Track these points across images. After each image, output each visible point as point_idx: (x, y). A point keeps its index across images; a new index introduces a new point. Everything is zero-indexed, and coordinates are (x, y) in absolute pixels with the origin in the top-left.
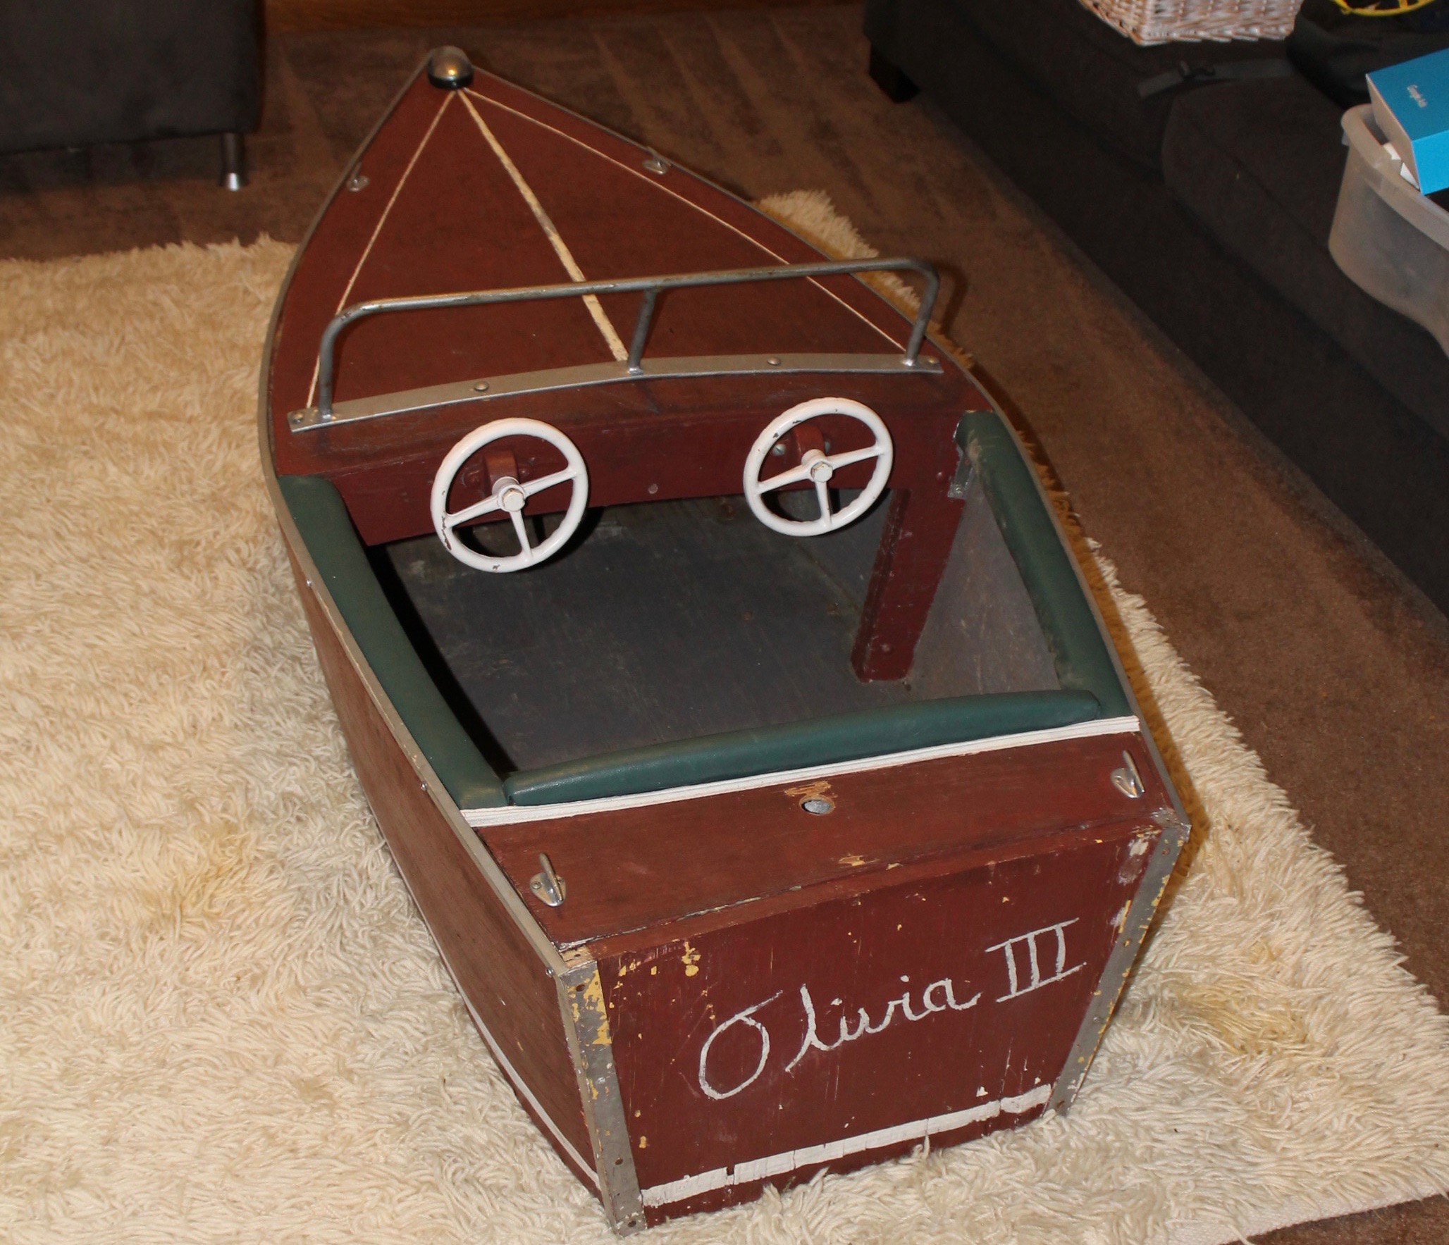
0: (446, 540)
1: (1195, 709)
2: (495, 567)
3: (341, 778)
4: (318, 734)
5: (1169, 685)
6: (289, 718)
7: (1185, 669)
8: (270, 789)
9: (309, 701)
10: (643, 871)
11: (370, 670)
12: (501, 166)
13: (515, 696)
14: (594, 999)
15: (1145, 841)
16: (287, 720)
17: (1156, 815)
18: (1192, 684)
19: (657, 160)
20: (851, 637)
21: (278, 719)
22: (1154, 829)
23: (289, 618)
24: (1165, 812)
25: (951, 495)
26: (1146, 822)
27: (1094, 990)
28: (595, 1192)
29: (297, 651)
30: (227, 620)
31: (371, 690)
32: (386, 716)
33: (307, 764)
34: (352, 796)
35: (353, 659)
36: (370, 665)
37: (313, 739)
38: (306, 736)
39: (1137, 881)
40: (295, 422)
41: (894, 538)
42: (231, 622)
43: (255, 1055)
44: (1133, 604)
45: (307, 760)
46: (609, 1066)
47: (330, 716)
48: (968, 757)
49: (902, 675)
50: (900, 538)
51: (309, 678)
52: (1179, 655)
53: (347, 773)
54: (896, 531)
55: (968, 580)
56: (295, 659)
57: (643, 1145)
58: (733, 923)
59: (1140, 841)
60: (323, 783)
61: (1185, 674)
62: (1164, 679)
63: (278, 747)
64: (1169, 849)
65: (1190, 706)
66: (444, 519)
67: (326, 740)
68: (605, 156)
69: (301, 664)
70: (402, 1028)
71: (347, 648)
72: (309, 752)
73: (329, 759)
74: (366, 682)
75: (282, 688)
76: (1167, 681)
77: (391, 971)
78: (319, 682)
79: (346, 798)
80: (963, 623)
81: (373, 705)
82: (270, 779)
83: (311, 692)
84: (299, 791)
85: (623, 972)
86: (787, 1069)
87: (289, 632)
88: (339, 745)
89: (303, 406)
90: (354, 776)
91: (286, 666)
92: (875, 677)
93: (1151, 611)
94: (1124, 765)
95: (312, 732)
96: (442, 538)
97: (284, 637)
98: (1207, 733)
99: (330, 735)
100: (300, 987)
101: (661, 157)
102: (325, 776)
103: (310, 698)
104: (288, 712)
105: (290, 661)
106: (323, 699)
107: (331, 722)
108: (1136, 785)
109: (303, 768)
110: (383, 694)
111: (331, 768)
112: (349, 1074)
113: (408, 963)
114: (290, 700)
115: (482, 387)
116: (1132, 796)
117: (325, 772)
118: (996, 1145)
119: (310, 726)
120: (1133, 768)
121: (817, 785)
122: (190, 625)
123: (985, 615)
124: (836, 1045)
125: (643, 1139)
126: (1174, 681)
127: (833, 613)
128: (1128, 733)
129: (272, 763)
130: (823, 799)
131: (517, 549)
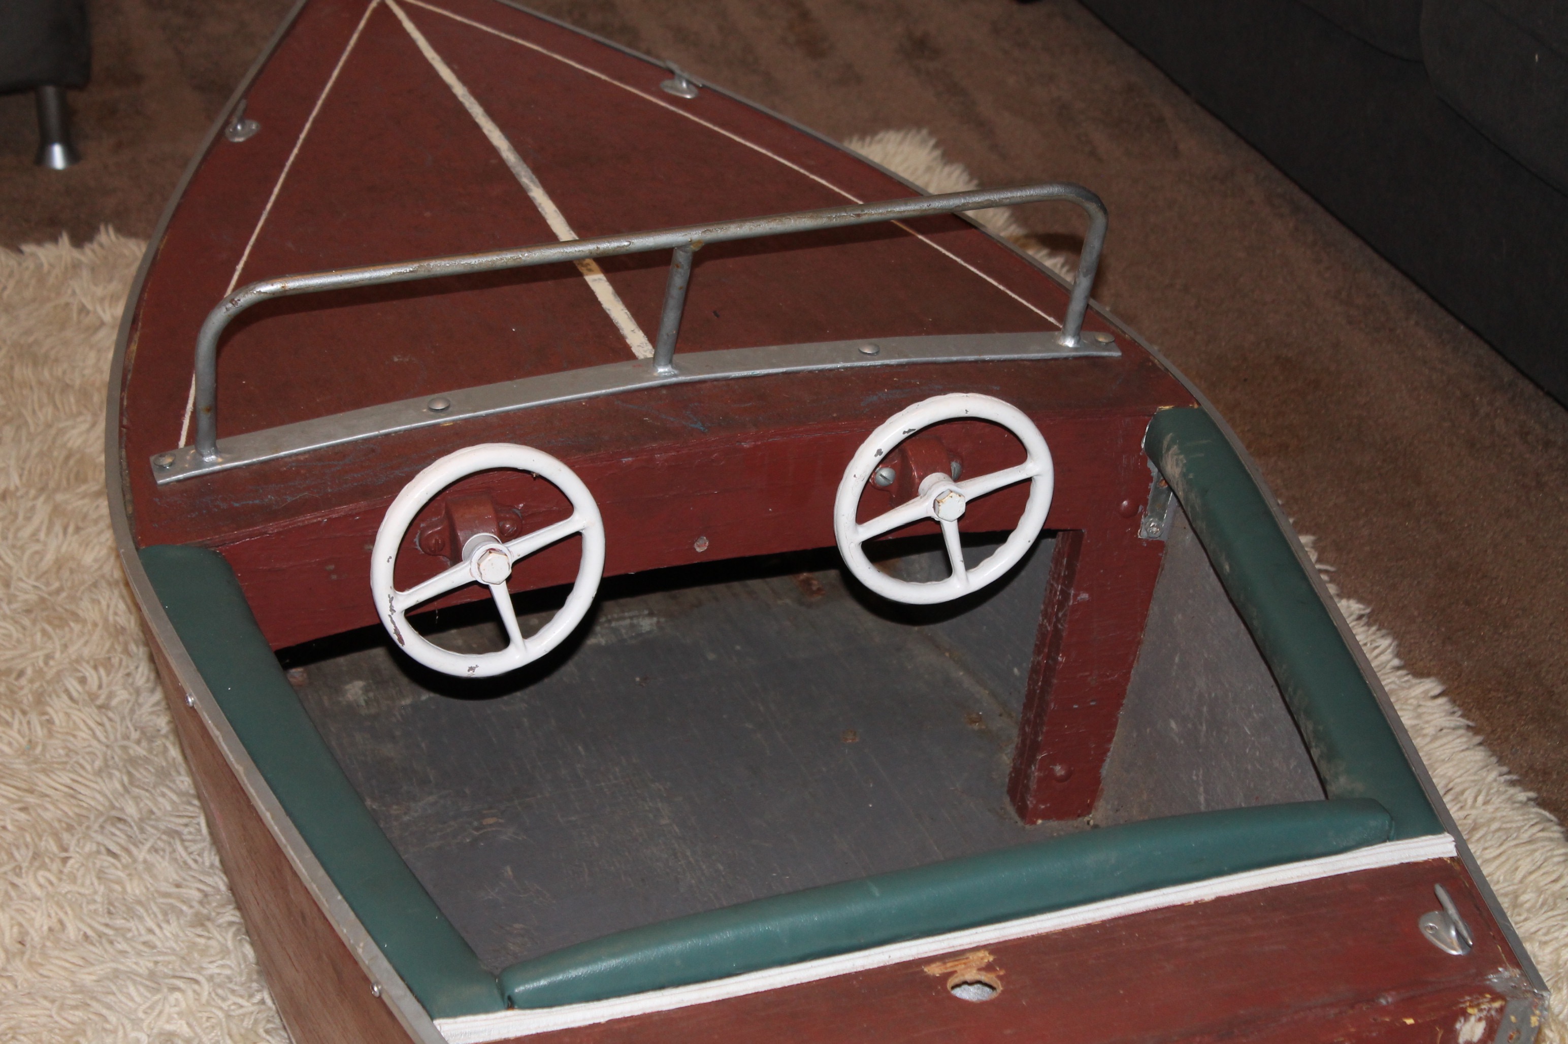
0: (397, 631)
1: (1531, 841)
2: (471, 669)
3: (248, 1006)
4: (213, 943)
5: (1490, 808)
6: (168, 922)
7: (1512, 783)
8: (141, 1030)
9: (197, 895)
11: (289, 822)
12: (454, 97)
13: (508, 871)
15: (1480, 1019)
16: (164, 925)
17: (1493, 979)
18: (1524, 804)
19: (681, 78)
20: (1006, 759)
21: (150, 924)
22: (1493, 1000)
23: (163, 775)
24: (1506, 974)
25: (1143, 534)
26: (1481, 990)
29: (176, 823)
30: (69, 782)
31: (290, 852)
32: (313, 888)
33: (196, 987)
34: (267, 1032)
35: (261, 807)
36: (289, 814)
37: (204, 952)
38: (193, 946)
40: (162, 468)
41: (1062, 604)
42: (75, 786)
44: (1426, 692)
45: (196, 982)
47: (231, 915)
48: (1199, 907)
49: (1088, 809)
50: (1071, 603)
51: (196, 861)
52: (1501, 761)
53: (258, 997)
54: (1065, 595)
55: (1177, 659)
56: (173, 833)
59: (1473, 1019)
60: (221, 1014)
61: (1512, 791)
62: (1480, 799)
63: (151, 965)
64: (1518, 1031)
65: (1525, 837)
66: (391, 600)
67: (225, 952)
68: (603, 77)
69: (182, 841)
71: (251, 791)
72: (200, 970)
73: (230, 979)
74: (282, 840)
75: (154, 877)
76: (1486, 803)
78: (212, 866)
79: (258, 1035)
80: (1173, 725)
81: (295, 874)
82: (141, 1015)
83: (201, 881)
84: (185, 1030)
87: (164, 795)
88: (245, 957)
89: (176, 446)
90: (269, 1002)
91: (161, 844)
92: (1045, 816)
93: (1453, 701)
94: (1441, 907)
95: (202, 941)
96: (390, 628)
97: (156, 802)
98: (1554, 877)
99: (230, 944)
101: (686, 75)
102: (225, 1005)
103: (199, 890)
104: (165, 914)
105: (164, 837)
106: (218, 890)
107: (231, 924)
108: (1458, 933)
109: (190, 993)
110: (309, 855)
111: (233, 991)
114: (167, 895)
115: (440, 406)
116: (1454, 953)
117: (224, 999)
119: (199, 931)
120: (1452, 910)
121: (971, 956)
122: (12, 793)
123: (1205, 709)
126: (1497, 801)
127: (976, 726)
128: (1440, 860)
129: (142, 990)
130: (983, 977)
131: (504, 640)
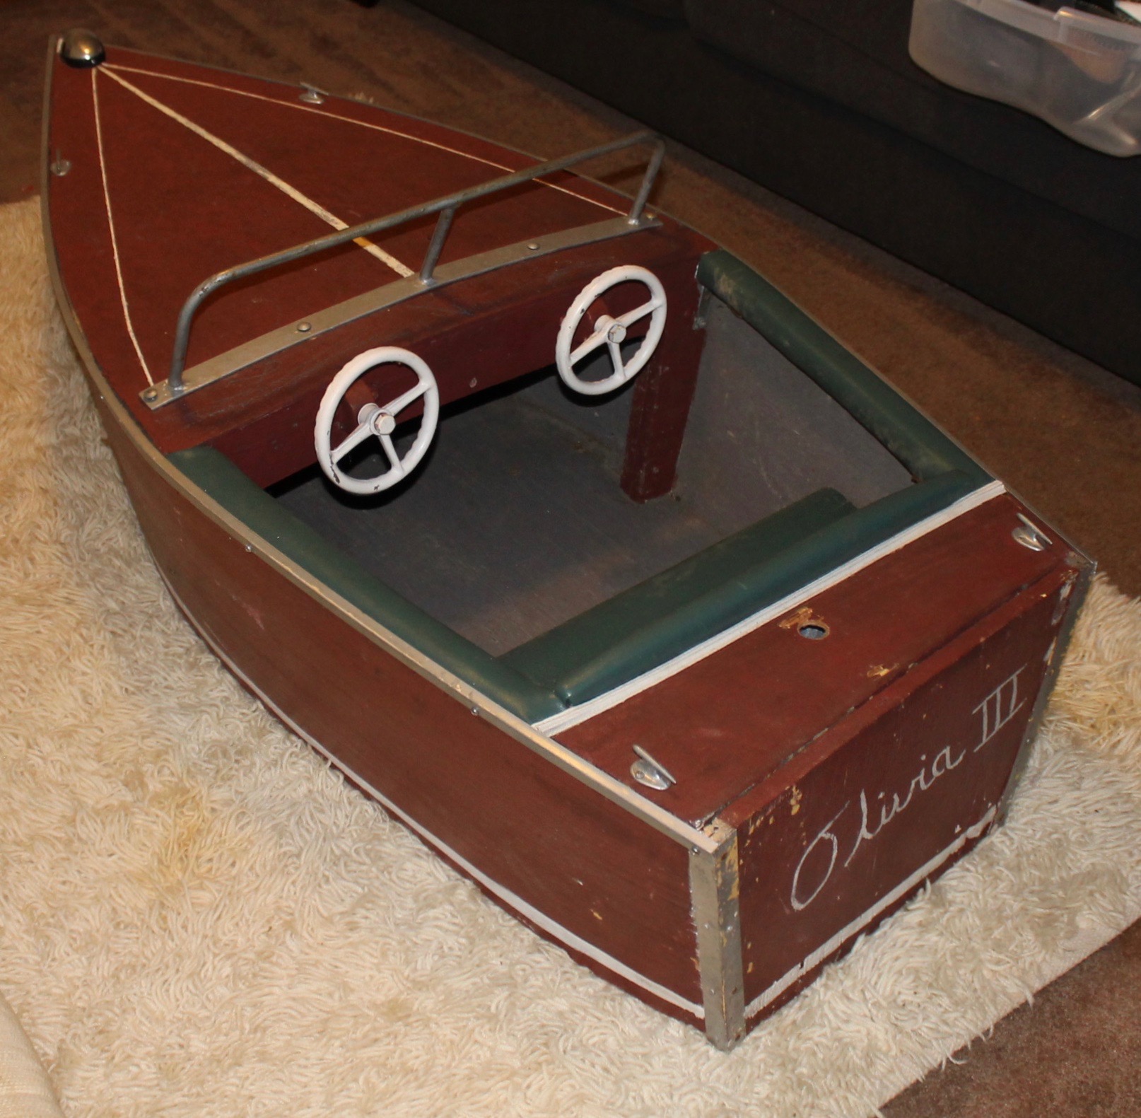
0: (335, 476)
2: (376, 488)
3: (251, 713)
4: (207, 678)
6: (173, 671)
8: (193, 742)
9: (182, 650)
10: (716, 733)
14: (732, 862)
15: (1069, 585)
16: (172, 674)
17: (1067, 561)
19: (312, 92)
21: (163, 673)
22: (1073, 573)
24: (1070, 556)
25: (695, 327)
26: (1064, 568)
27: (1029, 717)
30: (66, 595)
33: (216, 709)
37: (204, 684)
39: (1062, 620)
40: (150, 400)
42: (71, 597)
43: (320, 995)
45: (215, 705)
46: (736, 914)
48: (899, 553)
49: (667, 489)
50: (660, 374)
57: (750, 970)
58: (823, 758)
59: (1067, 585)
60: (237, 722)
63: (176, 700)
66: (329, 455)
67: (217, 682)
68: (263, 98)
70: (437, 926)
71: (330, 601)
73: (230, 698)
75: (152, 645)
77: (398, 877)
79: (267, 730)
82: (188, 733)
83: (180, 641)
84: (218, 736)
85: (751, 830)
86: (846, 865)
91: (147, 623)
92: (649, 497)
94: (1023, 525)
95: (200, 678)
96: (331, 474)
100: (326, 919)
101: (317, 90)
102: (237, 716)
103: (180, 646)
104: (171, 667)
105: (146, 618)
108: (1039, 539)
109: (213, 713)
111: (237, 706)
112: (419, 985)
113: (408, 865)
115: (304, 328)
116: (1038, 550)
117: (236, 713)
120: (1031, 525)
121: (801, 611)
122: (35, 610)
123: (757, 423)
124: (878, 830)
125: (751, 965)
127: (580, 451)
128: (1000, 496)
129: (181, 716)
130: (813, 623)
131: (387, 466)
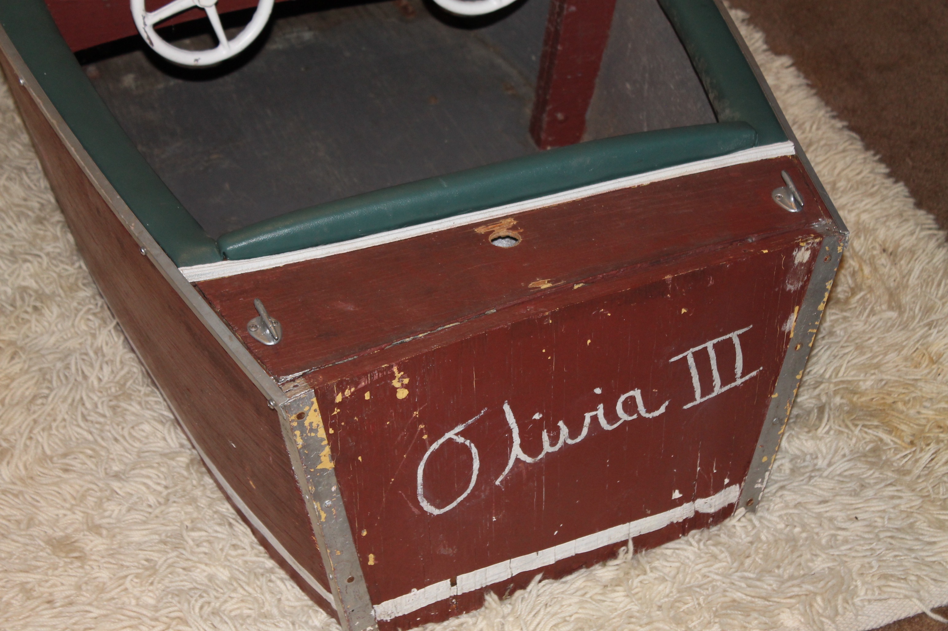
0: (149, 38)
1: (844, 151)
2: (196, 60)
3: (71, 270)
4: (48, 233)
5: (820, 132)
6: (20, 221)
7: (834, 117)
8: (7, 285)
9: (37, 205)
10: (350, 308)
11: (85, 153)
13: (227, 186)
14: (314, 425)
15: (807, 249)
16: (18, 224)
17: (816, 225)
18: (841, 129)
20: (528, 111)
21: (9, 222)
22: (815, 238)
23: (13, 134)
24: (824, 222)
26: (808, 232)
27: (772, 393)
28: (332, 613)
29: (22, 162)
31: (88, 171)
32: (102, 192)
33: (39, 260)
34: (84, 285)
35: (68, 144)
36: (85, 148)
37: (43, 239)
38: (36, 236)
39: (803, 287)
41: (559, 14)
44: (782, 65)
45: (39, 256)
46: (334, 489)
47: (58, 217)
48: (640, 188)
49: (577, 139)
50: (565, 13)
51: (35, 185)
52: (827, 104)
53: (77, 265)
54: (561, 8)
55: (630, 46)
56: (21, 169)
57: (371, 562)
58: (436, 347)
59: (803, 249)
60: (55, 275)
61: (833, 122)
62: (814, 127)
63: (11, 247)
64: (830, 256)
65: (841, 148)
66: (144, 18)
67: (56, 238)
69: (27, 173)
70: (145, 484)
71: (62, 135)
72: (41, 249)
73: (59, 254)
74: (82, 163)
75: (11, 195)
76: (818, 129)
77: (130, 434)
78: (46, 188)
79: (78, 286)
80: (628, 86)
81: (91, 185)
82: (6, 276)
83: (39, 197)
84: (34, 285)
85: (339, 398)
86: (498, 483)
87: (14, 146)
88: (68, 241)
90: (84, 267)
91: (13, 175)
92: (551, 144)
93: (799, 69)
94: (785, 184)
95: (41, 232)
96: (144, 36)
97: (9, 150)
98: (857, 171)
99: (59, 234)
100: (47, 456)
102: (57, 270)
103: (39, 202)
104: (18, 217)
105: (15, 171)
106: (49, 202)
107: (59, 222)
108: (795, 199)
109: (36, 263)
110: (99, 173)
111: (62, 262)
112: (97, 529)
113: (146, 427)
114: (19, 206)
116: (793, 211)
117: (56, 266)
118: (694, 543)
119: (40, 226)
120: (791, 186)
121: (503, 221)
123: (647, 75)
124: (541, 456)
125: (371, 557)
126: (824, 128)
127: (510, 92)
128: (785, 157)
129: (7, 262)
130: (511, 234)
131: (215, 43)
